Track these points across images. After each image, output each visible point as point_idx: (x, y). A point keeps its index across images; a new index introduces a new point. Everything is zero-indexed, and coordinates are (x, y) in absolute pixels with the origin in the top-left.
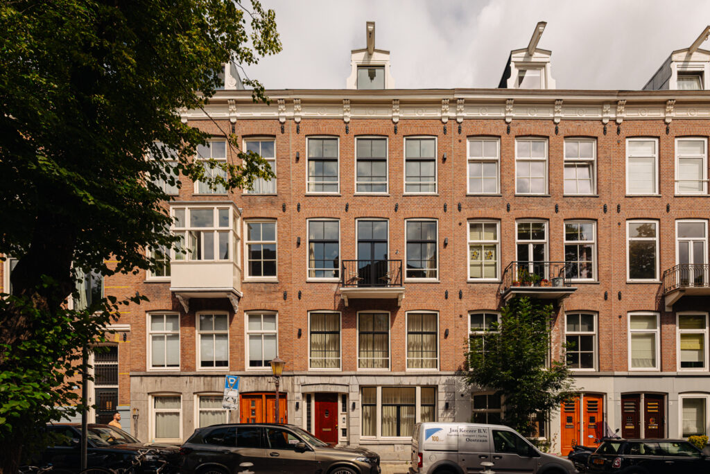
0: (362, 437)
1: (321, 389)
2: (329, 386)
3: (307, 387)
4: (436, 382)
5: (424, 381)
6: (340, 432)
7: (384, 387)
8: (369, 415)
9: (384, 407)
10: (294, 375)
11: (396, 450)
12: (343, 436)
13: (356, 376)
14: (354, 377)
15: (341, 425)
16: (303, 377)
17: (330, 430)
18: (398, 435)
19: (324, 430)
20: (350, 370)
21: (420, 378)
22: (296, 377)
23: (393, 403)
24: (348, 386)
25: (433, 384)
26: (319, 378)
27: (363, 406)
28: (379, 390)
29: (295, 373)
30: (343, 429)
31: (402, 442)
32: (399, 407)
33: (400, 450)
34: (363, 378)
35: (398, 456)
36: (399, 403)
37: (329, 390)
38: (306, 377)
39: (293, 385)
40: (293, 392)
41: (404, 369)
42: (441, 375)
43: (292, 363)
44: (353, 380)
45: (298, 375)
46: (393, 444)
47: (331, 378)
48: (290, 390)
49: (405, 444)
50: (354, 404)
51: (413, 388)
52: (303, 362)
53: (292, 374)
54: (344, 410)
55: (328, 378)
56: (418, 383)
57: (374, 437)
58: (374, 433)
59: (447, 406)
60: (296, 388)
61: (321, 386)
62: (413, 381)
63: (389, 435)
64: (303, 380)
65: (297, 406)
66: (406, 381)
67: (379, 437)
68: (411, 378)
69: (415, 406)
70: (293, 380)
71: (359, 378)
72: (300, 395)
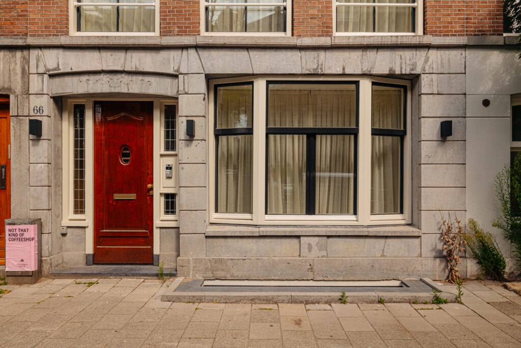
0: (214, 217)
1: (102, 86)
2: (126, 78)
3: (68, 79)
4: (414, 66)
5: (383, 63)
6: (159, 204)
7: (273, 80)
8: (234, 159)
9: (271, 137)
10: (28, 47)
11: (305, 251)
12: (167, 212)
13: (197, 47)
14: (192, 52)
15: (161, 185)
16: (54, 52)
17: (133, 196)
18: (310, 209)
19: (117, 196)
20: (182, 32)
21: (371, 54)
22: (34, 53)
23: (296, 126)
24: (176, 76)
25: (406, 70)
26: (95, 54)
27: (218, 134)
28: (260, 87)
29: (31, 41)
30: (167, 196)
31: (322, 231)
32: (311, 135)
33: (316, 253)
34: (215, 53)
35: (311, 269)
36: (309, 124)
37: (124, 90)
38: (60, 52)
39: (25, 74)
40: (27, 93)
41: (327, 33)
42: (428, 47)
43: (23, 16)
44: (190, 62)
45: (40, 47)
46: (298, 237)
47: (130, 54)
48: (17, 86)
49: (329, 237)
50: (191, 125)
51: (351, 82)
52: (53, 14)
53: (20, 42)
54: (170, 145)
55: (120, 55)
56: (366, 68)
57: (248, 216)
58: (248, 208)
59: (446, 130)
60: (35, 84)
61: (105, 78)
62: (353, 63)
63: (285, 213)
64: (52, 59)
65: (36, 128)
66: (333, 64)
67: (259, 216)
68: (346, 54)
69: (355, 133)
70: (26, 61)
71: (205, 54)
72: (46, 104)
